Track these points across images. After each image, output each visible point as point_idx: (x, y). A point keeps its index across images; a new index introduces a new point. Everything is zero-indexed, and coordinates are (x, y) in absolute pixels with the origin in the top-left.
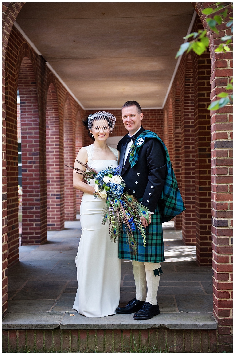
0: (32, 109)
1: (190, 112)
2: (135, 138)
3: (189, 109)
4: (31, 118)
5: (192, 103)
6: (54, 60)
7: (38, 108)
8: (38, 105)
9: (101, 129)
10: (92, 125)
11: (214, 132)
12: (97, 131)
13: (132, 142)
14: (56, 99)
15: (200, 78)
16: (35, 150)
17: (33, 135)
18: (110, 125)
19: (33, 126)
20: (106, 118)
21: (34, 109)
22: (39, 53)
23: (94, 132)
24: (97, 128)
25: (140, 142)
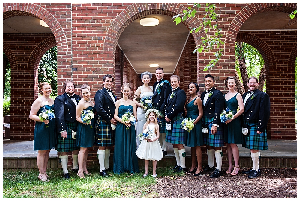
0: (118, 73)
1: (187, 74)
2: (160, 82)
3: (186, 73)
4: (117, 77)
5: (188, 70)
6: (127, 51)
7: (120, 73)
8: (120, 71)
9: (146, 79)
10: (143, 77)
11: (199, 81)
12: (144, 80)
13: (158, 84)
14: (127, 69)
15: (192, 60)
16: (119, 91)
17: (118, 84)
18: (150, 77)
19: (118, 80)
20: (148, 74)
21: (119, 73)
22: (121, 49)
23: (143, 80)
24: (145, 78)
25: (162, 84)
